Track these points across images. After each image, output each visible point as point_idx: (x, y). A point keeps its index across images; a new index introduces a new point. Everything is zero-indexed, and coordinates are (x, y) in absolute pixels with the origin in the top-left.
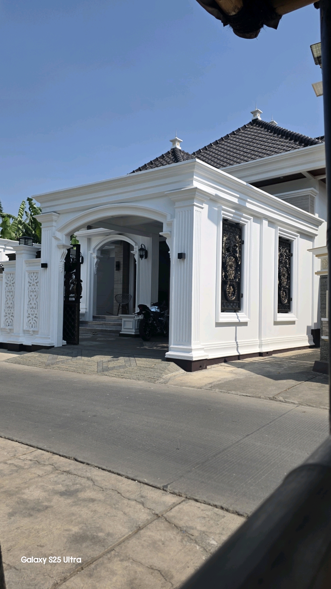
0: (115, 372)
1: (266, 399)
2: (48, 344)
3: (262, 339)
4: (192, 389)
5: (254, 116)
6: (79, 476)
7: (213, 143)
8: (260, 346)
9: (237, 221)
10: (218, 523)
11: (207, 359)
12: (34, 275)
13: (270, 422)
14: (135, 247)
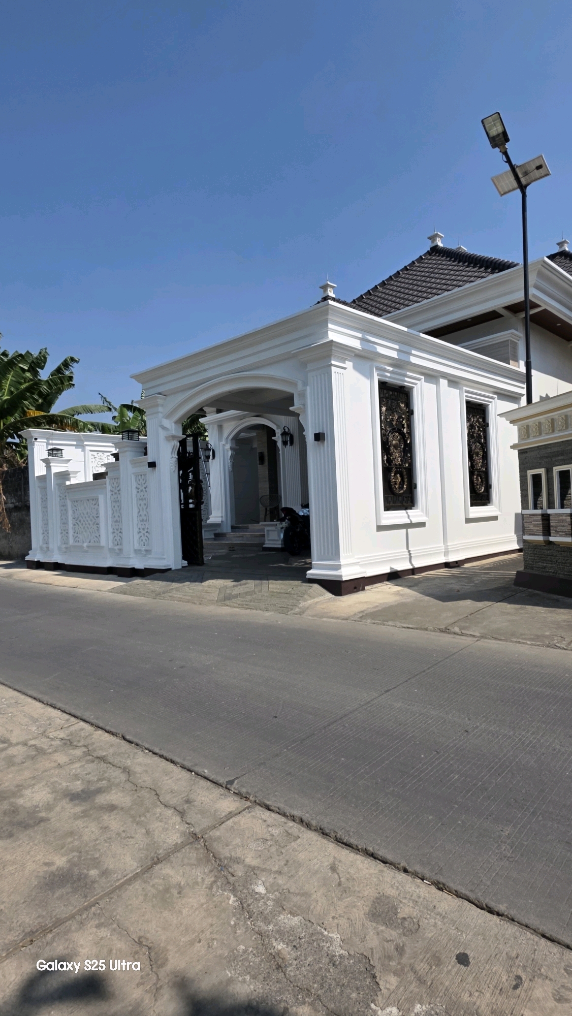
0: (239, 600)
1: (434, 631)
2: (163, 566)
3: (448, 544)
4: (335, 621)
5: (433, 242)
6: (113, 766)
7: (379, 285)
8: (446, 553)
9: (400, 383)
10: (283, 851)
11: (364, 577)
12: (141, 478)
13: (429, 669)
14: (277, 431)
